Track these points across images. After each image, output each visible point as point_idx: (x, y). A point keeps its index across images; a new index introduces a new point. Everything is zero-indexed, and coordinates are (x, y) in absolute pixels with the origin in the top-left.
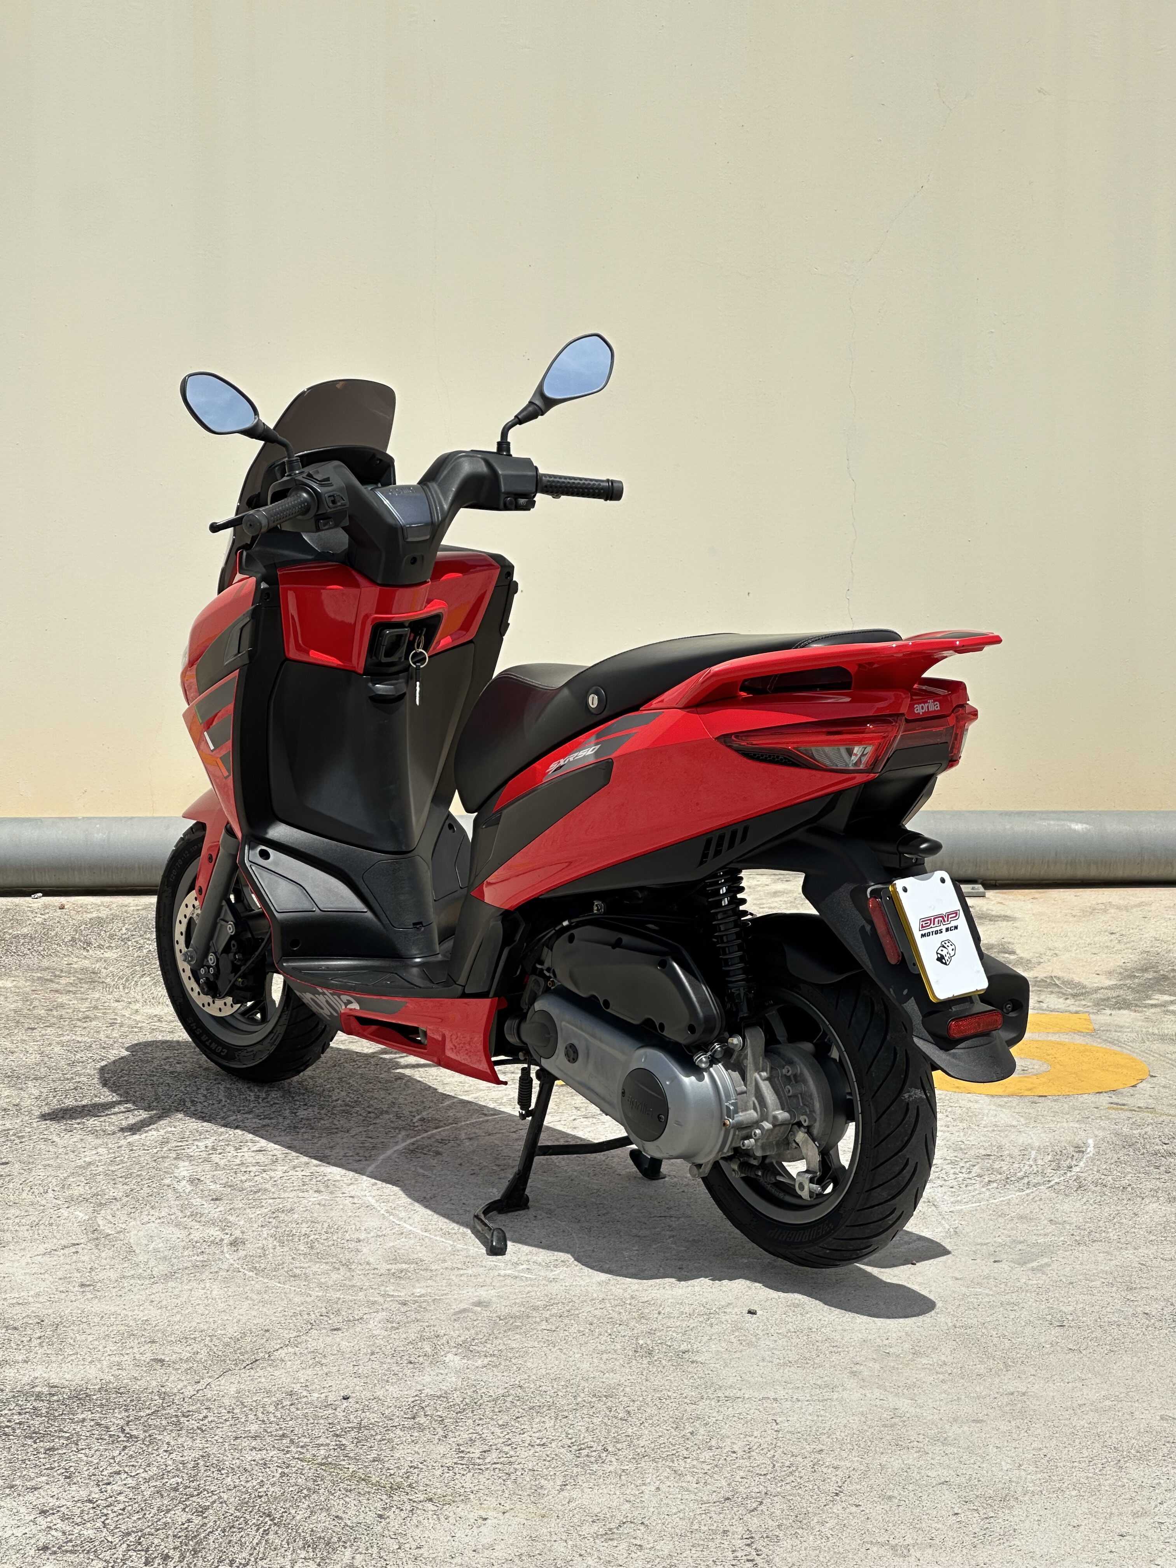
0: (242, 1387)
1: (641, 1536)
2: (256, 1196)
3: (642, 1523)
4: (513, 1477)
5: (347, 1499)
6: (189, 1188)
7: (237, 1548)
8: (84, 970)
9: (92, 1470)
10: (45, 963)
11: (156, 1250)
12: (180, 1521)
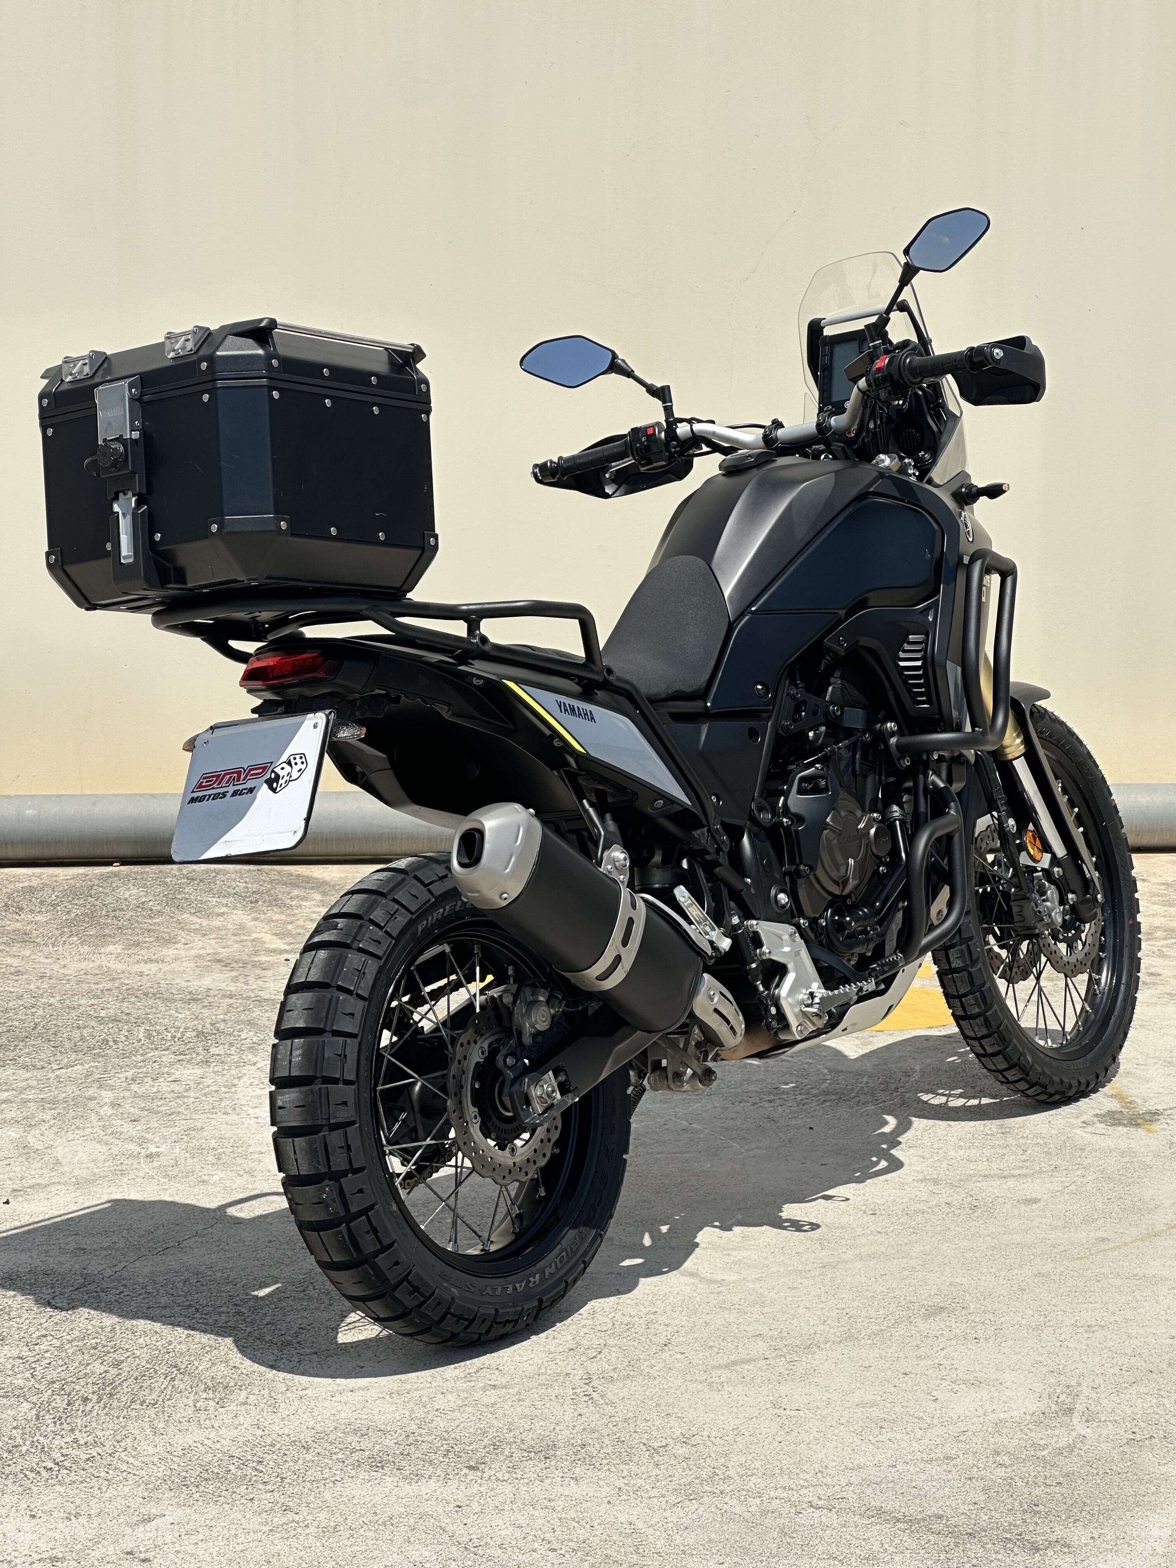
0: (154, 1268)
1: (495, 1378)
2: (170, 1118)
3: (497, 1369)
6: (110, 1112)
7: (147, 1392)
8: (16, 932)
9: (22, 1334)
11: (80, 1163)
12: (98, 1372)
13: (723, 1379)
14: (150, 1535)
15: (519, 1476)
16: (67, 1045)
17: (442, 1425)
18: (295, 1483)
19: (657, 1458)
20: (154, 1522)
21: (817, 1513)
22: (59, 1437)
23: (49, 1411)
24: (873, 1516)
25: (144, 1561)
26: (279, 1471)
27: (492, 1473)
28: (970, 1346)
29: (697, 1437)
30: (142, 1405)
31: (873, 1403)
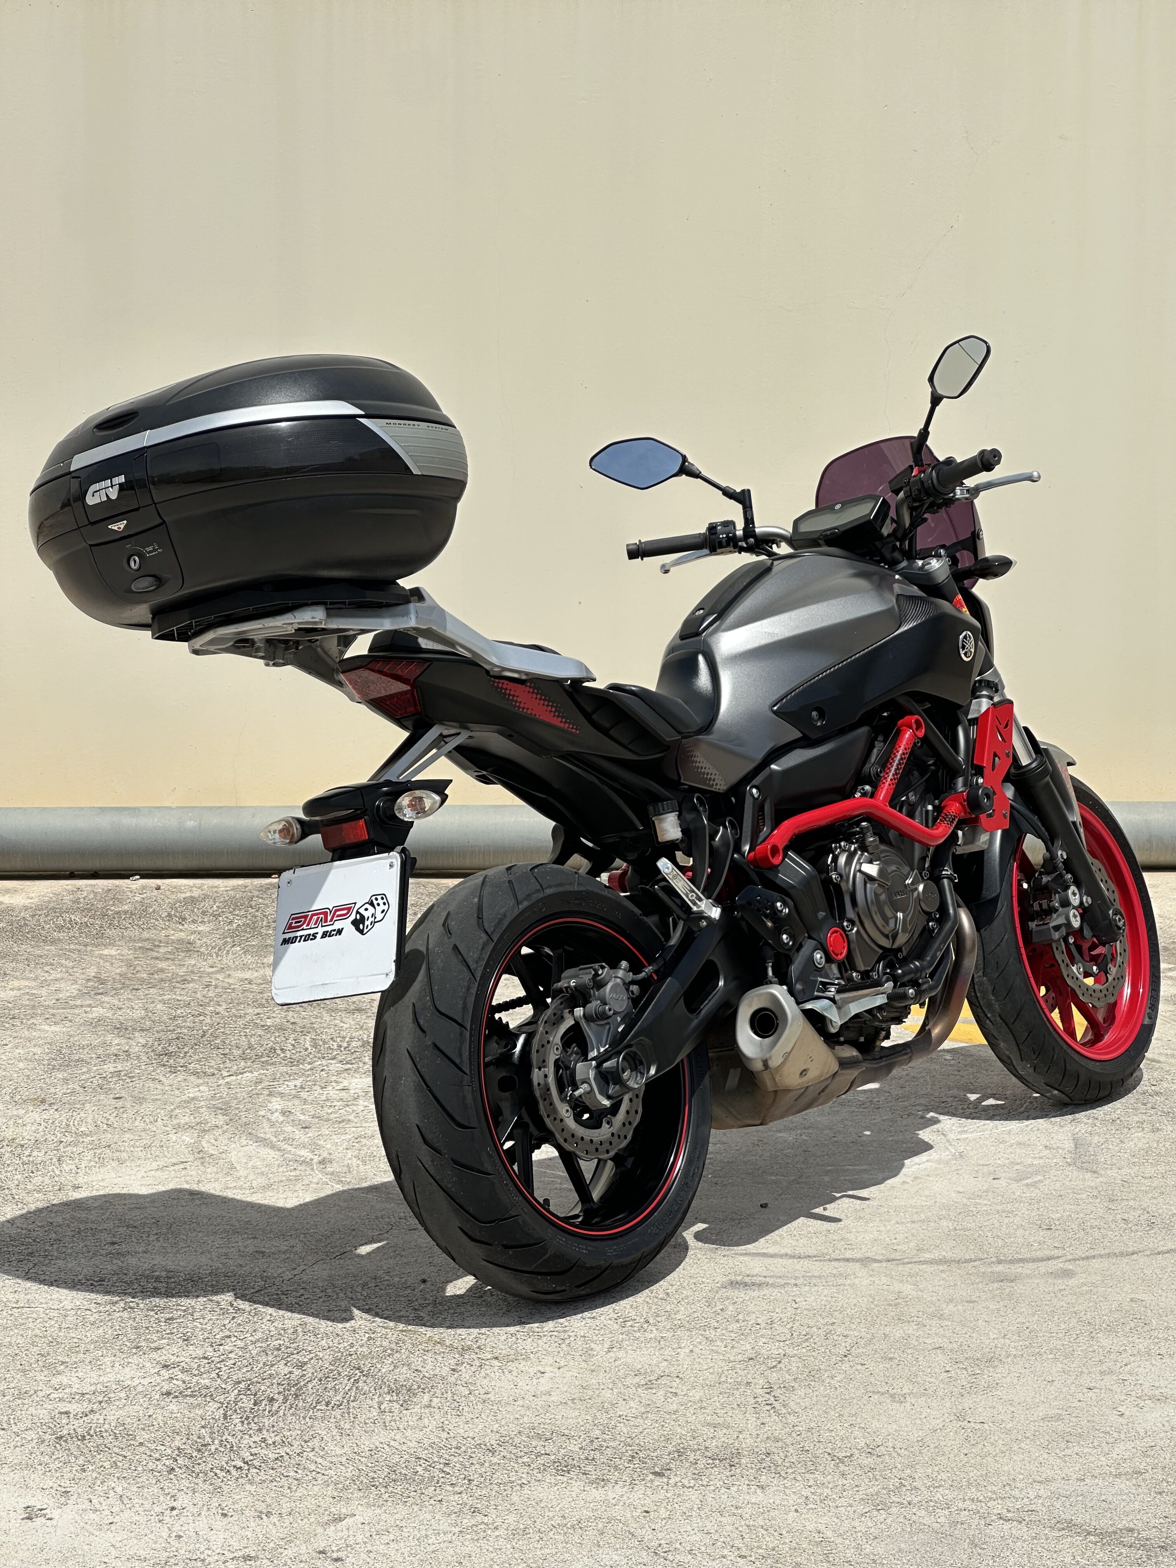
0: (333, 1272)
1: (676, 1385)
2: (341, 1125)
3: (678, 1377)
4: (567, 1341)
5: (425, 1357)
6: (281, 1119)
7: (331, 1393)
8: (180, 941)
9: (206, 1335)
10: (145, 935)
11: (254, 1167)
12: (283, 1373)
13: (905, 1391)
14: (340, 1534)
15: (705, 1483)
16: (237, 1052)
17: (625, 1430)
18: (482, 1485)
19: (842, 1467)
20: (344, 1522)
21: (1007, 1526)
22: (247, 1437)
23: (236, 1411)
24: (1063, 1529)
25: (337, 1560)
26: (466, 1473)
27: (678, 1479)
28: (1154, 1362)
29: (881, 1448)
30: (327, 1406)
31: (1059, 1418)
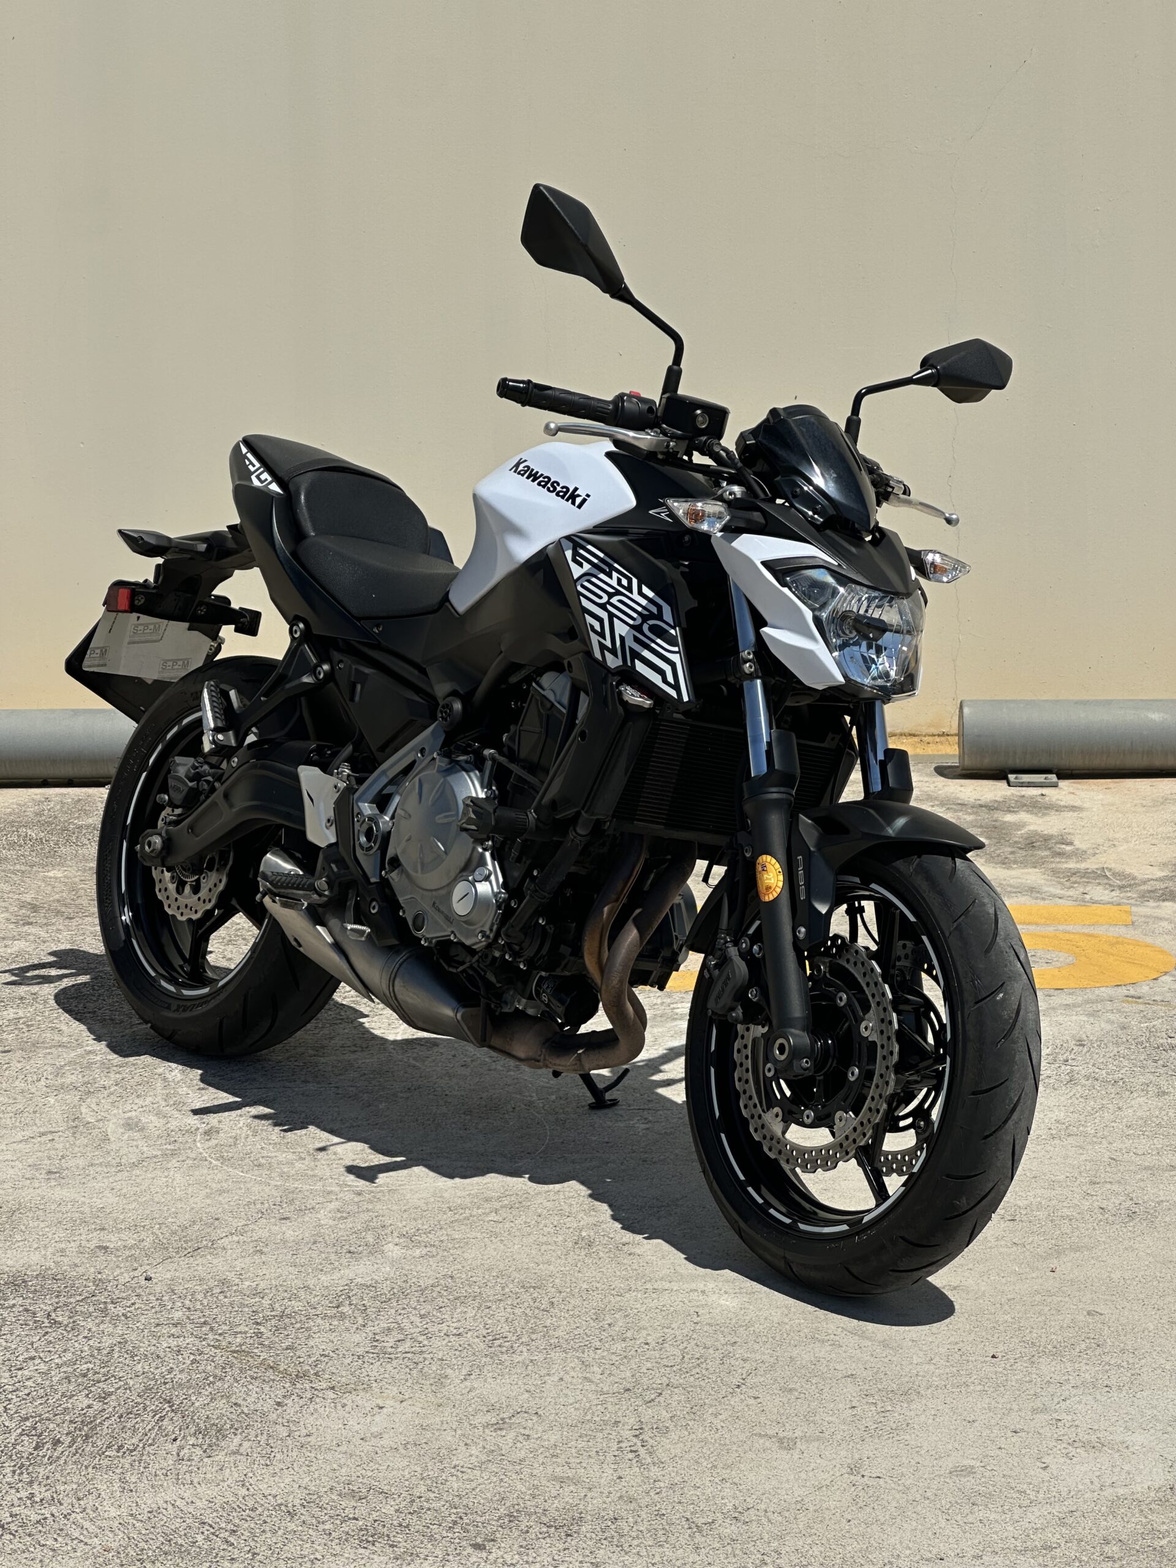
0: (177, 1274)
1: (531, 1426)
2: (243, 1085)
3: (537, 1413)
4: (420, 1366)
5: (250, 1387)
6: (179, 1077)
7: (129, 1433)
9: (8, 1355)
12: (80, 1406)
13: (798, 1433)
15: (531, 1559)
17: (455, 1486)
19: (698, 1538)
22: (13, 1491)
23: (11, 1456)
26: (252, 1544)
27: (500, 1553)
28: (1099, 1397)
29: (752, 1511)
30: (118, 1452)
31: (969, 1471)
